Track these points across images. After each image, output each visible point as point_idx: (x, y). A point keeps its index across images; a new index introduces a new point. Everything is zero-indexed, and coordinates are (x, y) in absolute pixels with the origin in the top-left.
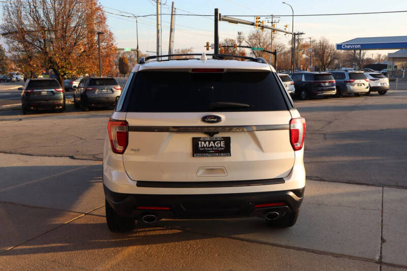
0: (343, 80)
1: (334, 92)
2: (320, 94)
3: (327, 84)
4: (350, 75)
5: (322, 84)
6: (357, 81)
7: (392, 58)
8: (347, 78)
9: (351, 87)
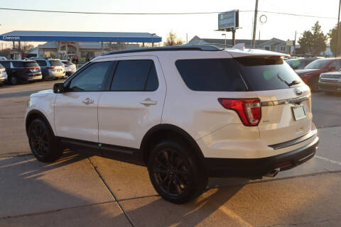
0: (45, 67)
1: (40, 77)
2: (30, 79)
3: (35, 70)
4: (50, 62)
5: (31, 70)
6: (56, 67)
7: (42, 49)
8: (48, 65)
9: (53, 72)
